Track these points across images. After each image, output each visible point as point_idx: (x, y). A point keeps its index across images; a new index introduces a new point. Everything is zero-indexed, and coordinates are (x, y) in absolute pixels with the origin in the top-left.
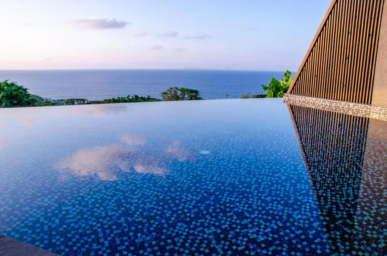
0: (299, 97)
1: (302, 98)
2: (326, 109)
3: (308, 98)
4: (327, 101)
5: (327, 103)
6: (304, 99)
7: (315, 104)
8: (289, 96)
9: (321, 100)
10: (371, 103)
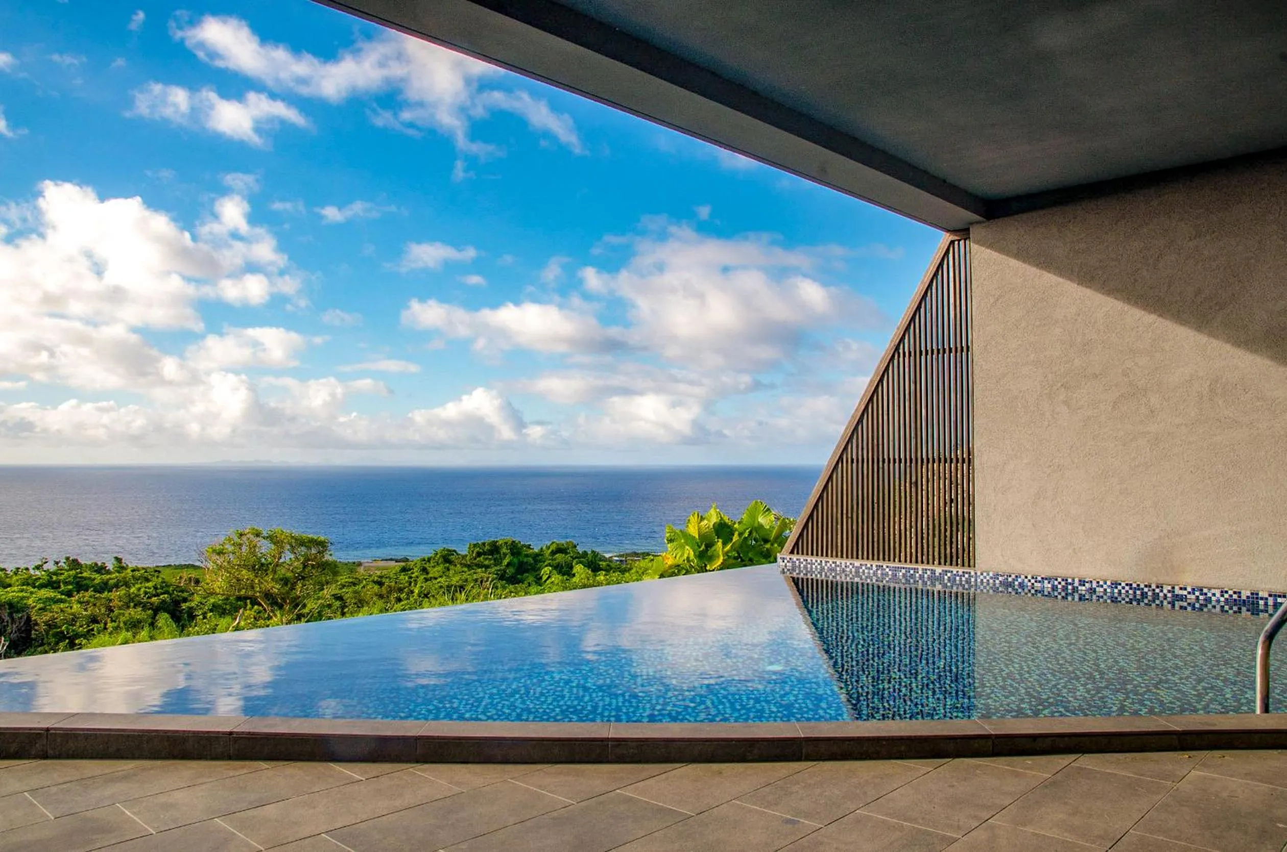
0: (819, 561)
1: (826, 562)
2: (884, 582)
3: (842, 562)
4: (887, 567)
5: (887, 570)
6: (833, 565)
7: (861, 574)
8: (795, 559)
9: (872, 565)
10: (974, 566)
